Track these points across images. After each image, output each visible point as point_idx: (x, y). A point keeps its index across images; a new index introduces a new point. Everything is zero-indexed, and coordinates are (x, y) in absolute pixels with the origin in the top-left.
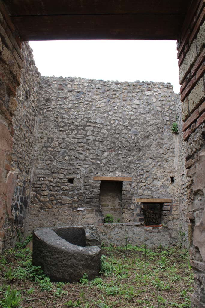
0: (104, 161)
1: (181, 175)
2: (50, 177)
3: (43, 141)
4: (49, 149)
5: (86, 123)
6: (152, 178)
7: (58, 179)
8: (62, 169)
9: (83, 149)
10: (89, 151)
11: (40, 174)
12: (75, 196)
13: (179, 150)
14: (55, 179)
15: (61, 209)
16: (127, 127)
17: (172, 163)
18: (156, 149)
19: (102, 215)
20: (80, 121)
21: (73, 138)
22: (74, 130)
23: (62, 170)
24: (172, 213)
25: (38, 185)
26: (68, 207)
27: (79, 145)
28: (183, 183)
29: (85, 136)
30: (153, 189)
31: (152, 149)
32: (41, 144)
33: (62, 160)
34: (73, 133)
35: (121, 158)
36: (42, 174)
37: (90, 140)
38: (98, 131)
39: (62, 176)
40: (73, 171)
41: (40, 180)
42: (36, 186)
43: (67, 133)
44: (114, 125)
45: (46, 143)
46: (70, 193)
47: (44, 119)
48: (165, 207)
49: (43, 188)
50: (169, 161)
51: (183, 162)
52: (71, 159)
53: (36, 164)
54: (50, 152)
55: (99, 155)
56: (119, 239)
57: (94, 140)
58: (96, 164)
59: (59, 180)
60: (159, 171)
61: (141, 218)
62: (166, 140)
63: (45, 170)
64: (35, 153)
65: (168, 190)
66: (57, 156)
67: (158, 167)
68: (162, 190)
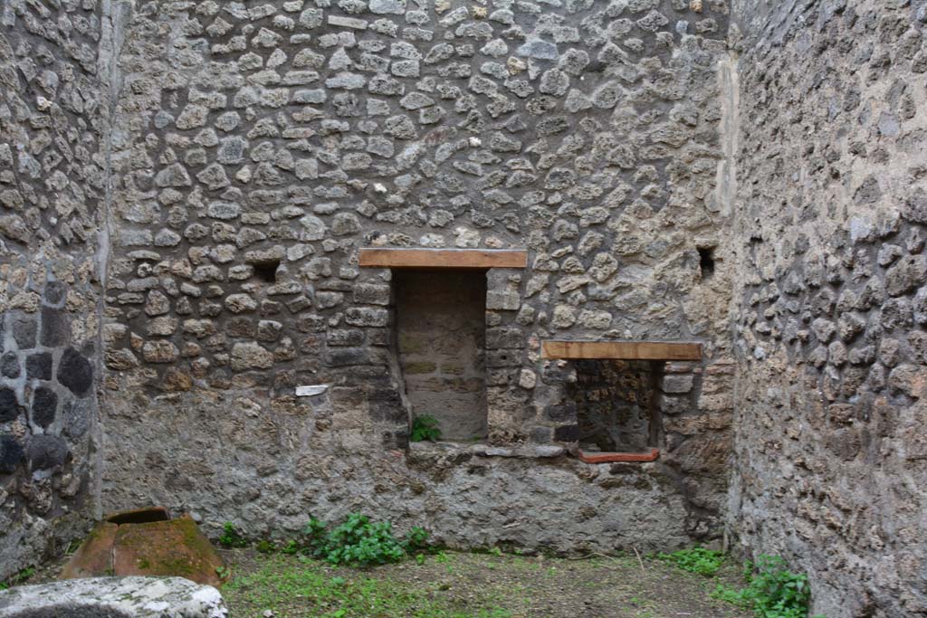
0: (404, 181)
1: (748, 240)
2: (178, 257)
3: (144, 106)
4: (172, 137)
5: (325, 19)
6: (618, 254)
7: (212, 266)
8: (225, 221)
9: (313, 132)
10: (340, 141)
11: (138, 247)
12: (286, 334)
13: (742, 128)
14: (200, 268)
15: (230, 392)
16: (508, 26)
17: (706, 188)
18: (637, 121)
19: (400, 416)
20: (299, 8)
21: (270, 85)
22: (271, 49)
23: (226, 226)
24: (700, 406)
25: (135, 296)
26: (258, 384)
27: (297, 116)
28: (756, 279)
29: (320, 73)
30: (620, 301)
31: (616, 124)
32: (137, 119)
33: (227, 182)
34: (268, 64)
35: (478, 166)
36: (144, 247)
37: (341, 89)
38: (376, 49)
39: (225, 253)
40: (273, 232)
41: (140, 271)
42: (124, 296)
43: (245, 62)
44: (447, 20)
45: (156, 111)
46: (263, 323)
47: (144, 7)
48: (671, 381)
49: (152, 304)
50: (694, 177)
51: (756, 183)
52: (262, 176)
53: (122, 206)
54: (176, 152)
55: (381, 157)
56: (470, 513)
57: (362, 91)
58: (370, 196)
59: (214, 270)
60: (645, 224)
61: (563, 427)
62: (683, 81)
63: (156, 230)
64: (116, 157)
65: (686, 307)
66: (202, 166)
67: (646, 204)
68: (657, 306)
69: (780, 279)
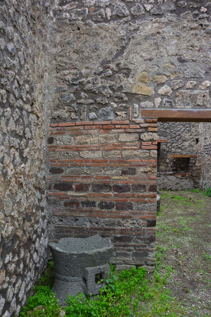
1: (204, 138)
6: (182, 140)
17: (197, 128)
24: (196, 165)
28: (206, 145)
30: (183, 148)
48: (191, 161)
50: (195, 126)
60: (187, 135)
61: (173, 169)
65: (194, 149)
67: (187, 131)
68: (189, 149)
69: (209, 145)
